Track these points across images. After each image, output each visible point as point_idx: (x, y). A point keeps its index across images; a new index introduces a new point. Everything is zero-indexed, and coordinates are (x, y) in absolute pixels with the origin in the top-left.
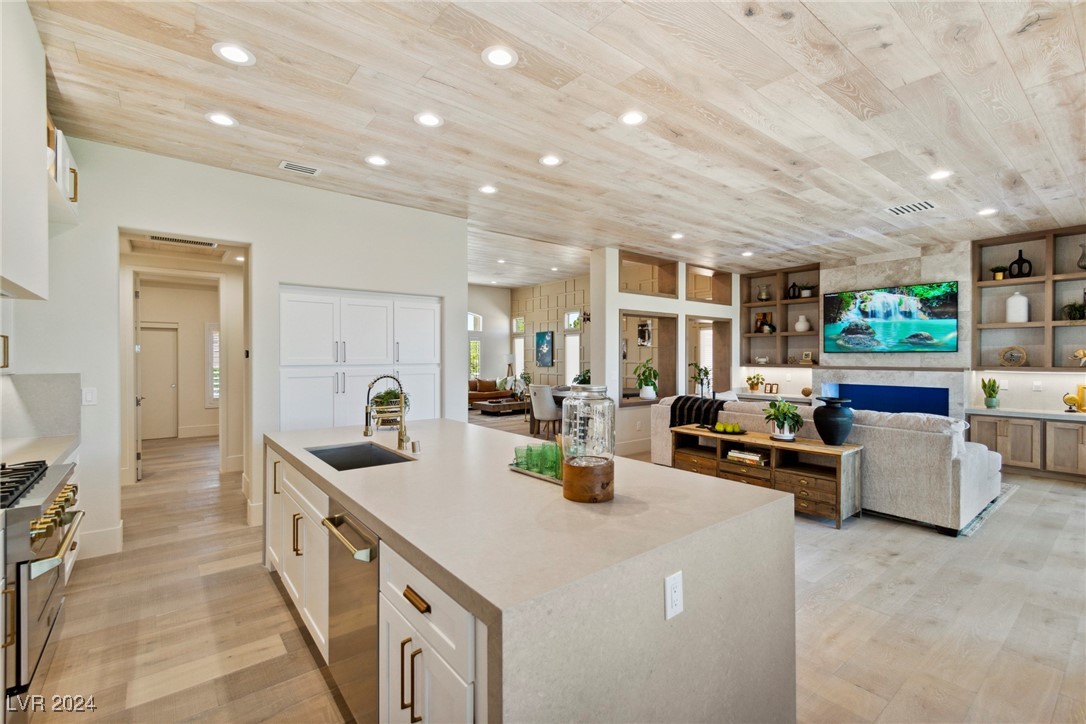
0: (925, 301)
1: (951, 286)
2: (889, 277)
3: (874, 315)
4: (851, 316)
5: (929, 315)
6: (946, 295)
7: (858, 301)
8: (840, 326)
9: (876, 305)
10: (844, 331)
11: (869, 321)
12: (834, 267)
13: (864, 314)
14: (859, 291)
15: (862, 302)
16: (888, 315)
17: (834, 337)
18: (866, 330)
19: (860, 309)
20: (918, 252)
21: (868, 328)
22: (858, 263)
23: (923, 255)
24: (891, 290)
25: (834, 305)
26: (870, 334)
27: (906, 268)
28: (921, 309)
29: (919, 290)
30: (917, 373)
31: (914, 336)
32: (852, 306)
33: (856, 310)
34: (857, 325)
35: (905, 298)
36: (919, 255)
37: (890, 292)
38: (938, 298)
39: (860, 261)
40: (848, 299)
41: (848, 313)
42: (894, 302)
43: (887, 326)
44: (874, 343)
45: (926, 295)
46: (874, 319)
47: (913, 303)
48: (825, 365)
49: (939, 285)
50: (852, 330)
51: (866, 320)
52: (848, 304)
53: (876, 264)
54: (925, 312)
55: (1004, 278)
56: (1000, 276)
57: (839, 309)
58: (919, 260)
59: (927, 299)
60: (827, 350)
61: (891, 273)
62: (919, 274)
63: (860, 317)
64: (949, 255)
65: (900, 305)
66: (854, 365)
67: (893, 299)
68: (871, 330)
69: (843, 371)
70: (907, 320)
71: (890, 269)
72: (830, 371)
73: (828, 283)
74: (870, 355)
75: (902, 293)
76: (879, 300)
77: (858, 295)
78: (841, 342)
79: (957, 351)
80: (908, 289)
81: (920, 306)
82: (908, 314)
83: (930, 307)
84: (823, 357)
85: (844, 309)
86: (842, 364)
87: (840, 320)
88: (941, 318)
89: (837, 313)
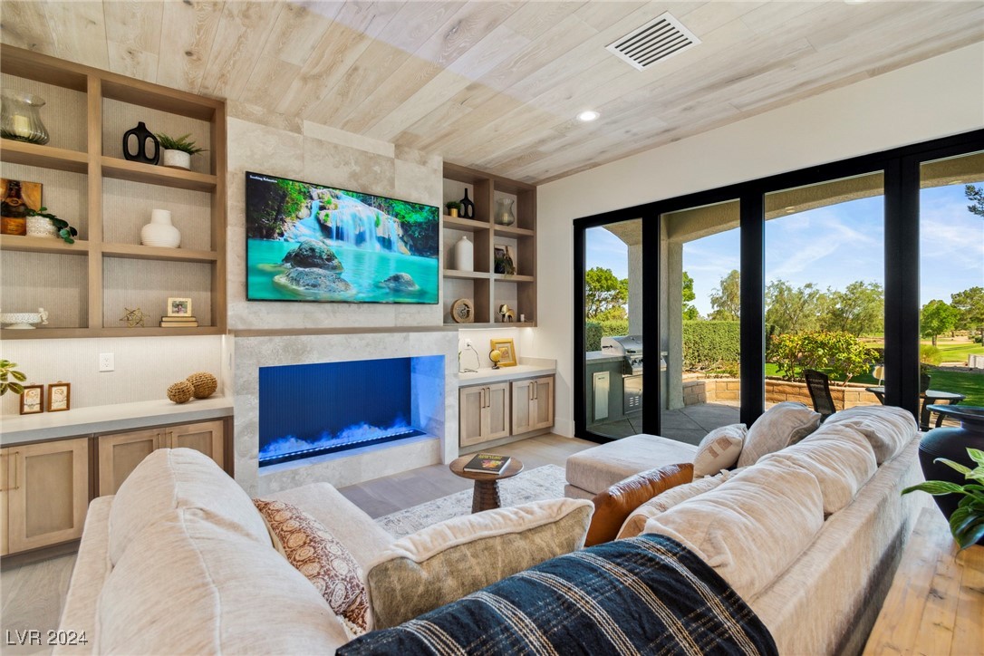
0: (405, 226)
1: (433, 213)
2: (354, 175)
3: (340, 235)
4: (300, 231)
5: (411, 250)
7: (316, 204)
8: (281, 247)
9: (345, 218)
10: (288, 258)
11: (333, 245)
12: (260, 121)
13: (326, 230)
14: (317, 186)
15: (322, 208)
17: (268, 267)
18: (327, 261)
19: (318, 220)
20: (390, 151)
21: (331, 258)
22: (306, 132)
24: (366, 198)
25: (268, 199)
26: (334, 268)
27: (377, 168)
28: (402, 238)
29: (399, 208)
31: (396, 279)
32: (303, 212)
33: (311, 221)
34: (312, 250)
35: (383, 216)
36: (392, 155)
37: (363, 201)
38: (420, 225)
39: (308, 129)
40: (295, 195)
41: (298, 223)
42: (369, 217)
43: (359, 258)
44: (341, 286)
45: (407, 218)
46: (340, 242)
47: (392, 228)
48: (240, 327)
49: (422, 207)
50: (303, 258)
51: (328, 241)
52: (297, 204)
53: (336, 147)
54: (406, 243)
55: (458, 215)
56: (454, 211)
57: (279, 212)
58: (393, 162)
59: (409, 225)
60: (252, 294)
61: (357, 169)
62: (393, 183)
63: (319, 234)
65: (377, 225)
66: (301, 326)
67: (368, 213)
68: (335, 262)
69: (304, 338)
70: (385, 252)
71: (356, 162)
72: (277, 339)
73: (245, 149)
75: (380, 207)
76: (347, 211)
77: (315, 192)
78: (281, 279)
80: (386, 203)
81: (401, 232)
82: (386, 243)
83: (412, 237)
84: (237, 310)
85: (289, 214)
86: (279, 326)
87: (281, 235)
88: (423, 256)
89: (276, 220)
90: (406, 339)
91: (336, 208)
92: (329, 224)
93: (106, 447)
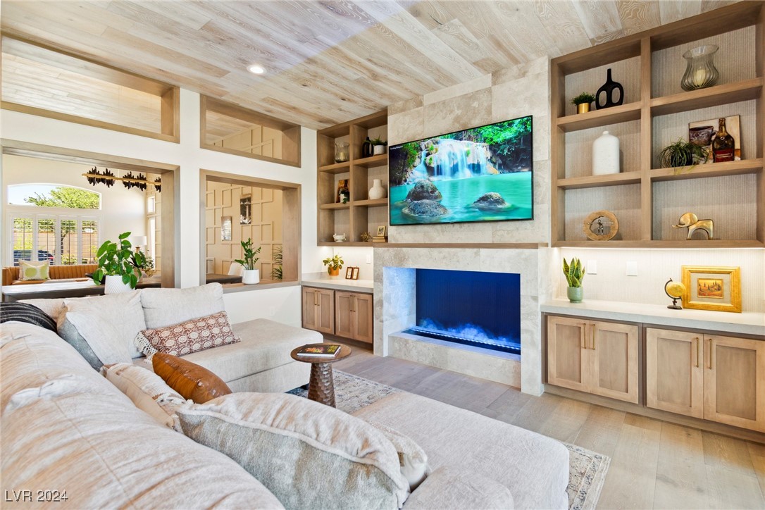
0: (494, 147)
1: (524, 124)
2: (456, 119)
6: (519, 136)
7: (424, 153)
10: (409, 196)
12: (402, 110)
13: (430, 170)
14: (424, 140)
15: (428, 155)
16: (455, 170)
18: (432, 193)
19: (425, 164)
20: (488, 81)
21: (434, 190)
22: (426, 103)
23: (494, 83)
24: (457, 135)
25: (400, 157)
26: (436, 197)
27: (475, 104)
28: (491, 160)
29: (487, 132)
30: (483, 251)
31: (484, 199)
32: (417, 160)
34: (422, 187)
36: (489, 84)
37: (456, 138)
38: (509, 141)
39: (428, 99)
40: (412, 152)
41: (414, 170)
44: (441, 211)
45: (496, 140)
46: (440, 177)
47: (481, 153)
48: (393, 242)
49: (511, 123)
50: (420, 193)
51: (432, 178)
52: (413, 157)
53: (444, 103)
54: (494, 163)
55: (590, 110)
56: (584, 107)
57: (404, 166)
58: (489, 91)
59: (498, 145)
61: (458, 112)
62: (489, 112)
63: (426, 174)
64: (523, 81)
65: (467, 154)
66: (422, 242)
68: (436, 193)
69: (404, 250)
70: (475, 176)
71: (458, 108)
73: (396, 133)
74: (438, 227)
75: (470, 138)
77: (422, 145)
78: (406, 211)
79: (532, 219)
80: (476, 133)
81: (489, 154)
82: (476, 168)
83: (501, 156)
84: (391, 232)
85: (409, 166)
86: (411, 241)
87: (406, 181)
88: (513, 172)
89: (402, 172)
90: (477, 254)
91: (437, 150)
92: (432, 165)
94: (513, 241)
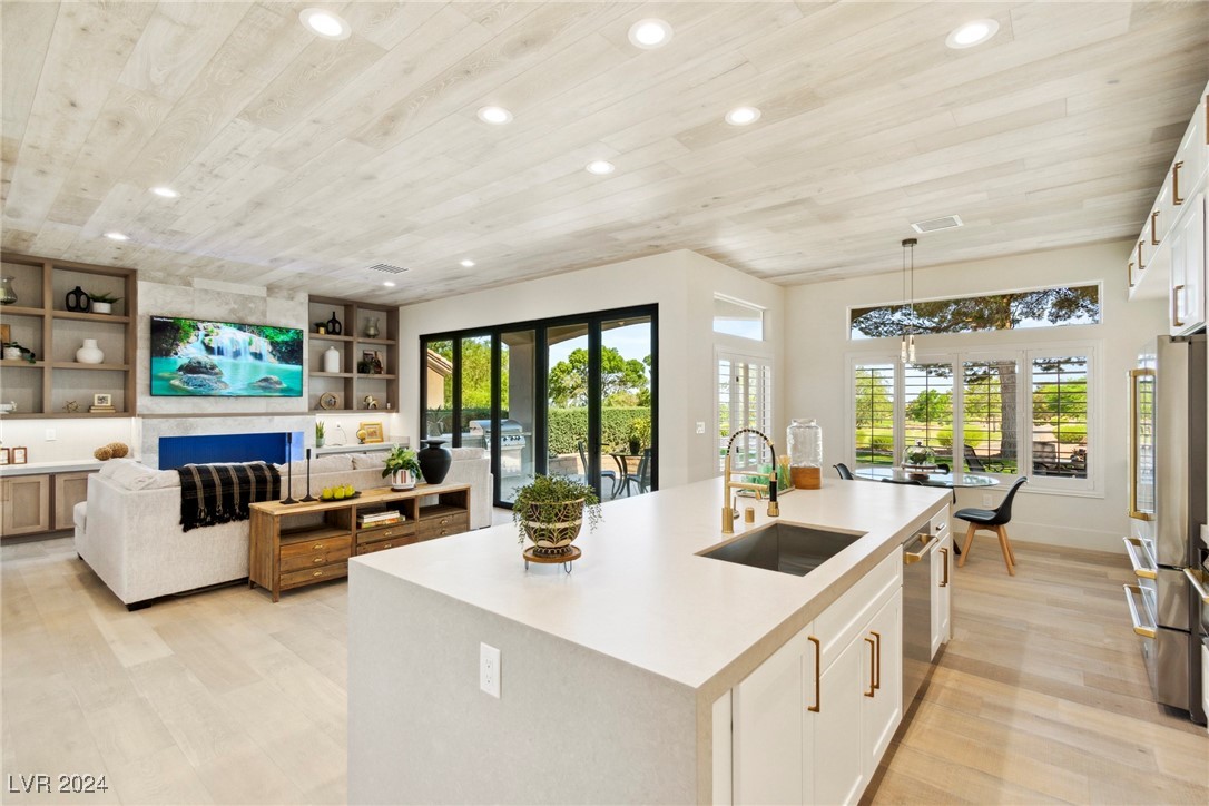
0: (274, 344)
1: (298, 333)
2: (233, 311)
3: (220, 352)
4: (190, 351)
5: (279, 359)
6: (293, 340)
7: (202, 333)
8: (175, 362)
10: (180, 369)
11: (215, 359)
12: (161, 282)
13: (209, 350)
14: (203, 321)
15: (207, 335)
16: (237, 354)
17: (166, 375)
18: (210, 370)
19: (204, 343)
20: (263, 292)
21: (213, 367)
22: (196, 286)
23: (268, 296)
24: (241, 326)
25: (166, 332)
26: (216, 374)
27: (252, 305)
28: (271, 352)
29: (269, 332)
31: (266, 380)
32: (193, 339)
33: (199, 344)
34: (199, 363)
35: (256, 338)
36: (265, 295)
37: (240, 329)
38: (286, 343)
39: (198, 283)
40: (187, 328)
41: (188, 346)
42: (244, 340)
43: (235, 367)
45: (276, 339)
46: (221, 357)
47: (263, 345)
48: (146, 412)
49: (288, 330)
50: (192, 368)
51: (211, 357)
52: (187, 335)
53: (219, 293)
54: (274, 356)
55: (324, 333)
56: (322, 330)
57: (174, 340)
58: (265, 300)
59: (278, 343)
61: (236, 307)
62: (264, 314)
63: (204, 352)
64: (291, 303)
65: (250, 344)
66: (191, 412)
67: (242, 337)
68: (217, 370)
69: (191, 419)
70: (257, 362)
71: (235, 302)
72: (172, 420)
73: (151, 301)
74: (211, 399)
75: (253, 332)
76: (226, 336)
77: (201, 325)
78: (176, 382)
80: (259, 329)
81: (270, 348)
82: (258, 356)
83: (280, 351)
84: (143, 401)
85: (181, 340)
86: (174, 412)
87: (176, 354)
88: (289, 364)
89: (172, 345)
90: (270, 421)
91: (218, 334)
92: (212, 345)
93: (59, 482)
94: (284, 411)
